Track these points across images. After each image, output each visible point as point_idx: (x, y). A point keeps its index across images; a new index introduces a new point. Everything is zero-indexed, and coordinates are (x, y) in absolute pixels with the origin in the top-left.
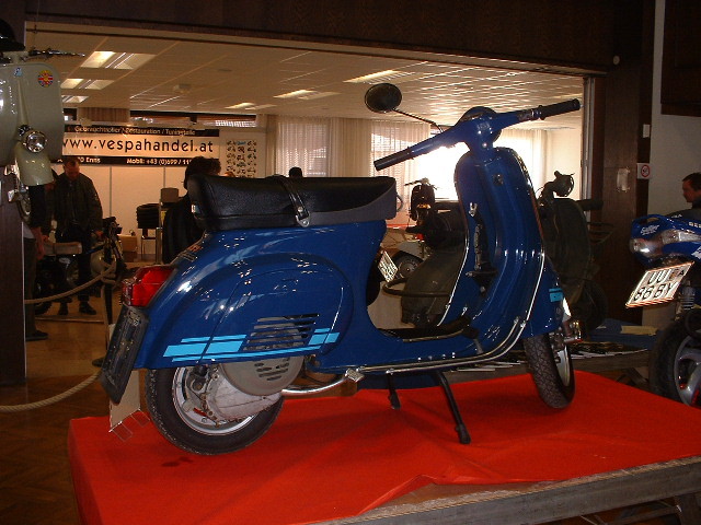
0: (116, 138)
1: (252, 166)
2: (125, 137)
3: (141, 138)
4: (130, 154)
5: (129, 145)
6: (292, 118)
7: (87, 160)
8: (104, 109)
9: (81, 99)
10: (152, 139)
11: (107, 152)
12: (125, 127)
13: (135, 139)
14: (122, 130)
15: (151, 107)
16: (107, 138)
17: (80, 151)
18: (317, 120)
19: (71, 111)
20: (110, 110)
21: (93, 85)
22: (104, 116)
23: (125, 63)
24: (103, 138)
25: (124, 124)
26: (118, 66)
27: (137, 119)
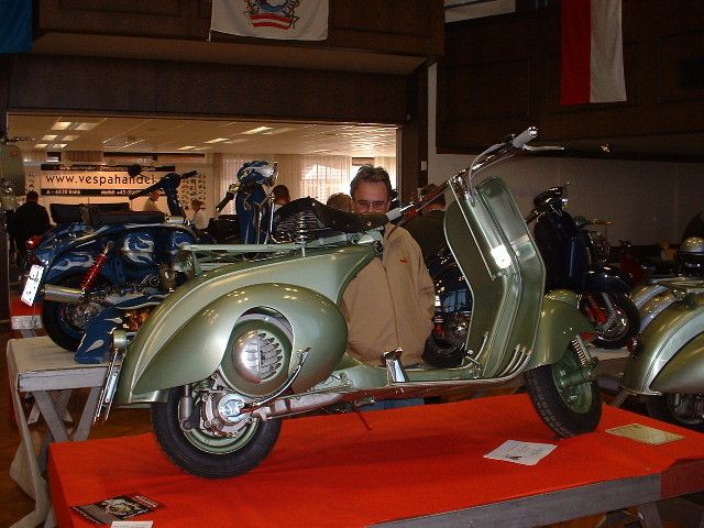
0: (92, 174)
1: (202, 195)
2: (100, 174)
4: (104, 187)
5: (103, 180)
6: (234, 156)
7: (70, 193)
8: (83, 152)
9: (63, 146)
11: (85, 186)
12: (100, 166)
13: (107, 175)
14: (97, 168)
15: (118, 150)
16: (86, 174)
17: (65, 185)
19: (57, 154)
20: (88, 152)
21: (67, 138)
22: (82, 158)
23: (82, 127)
24: (82, 174)
25: (98, 163)
26: (79, 128)
27: (108, 159)
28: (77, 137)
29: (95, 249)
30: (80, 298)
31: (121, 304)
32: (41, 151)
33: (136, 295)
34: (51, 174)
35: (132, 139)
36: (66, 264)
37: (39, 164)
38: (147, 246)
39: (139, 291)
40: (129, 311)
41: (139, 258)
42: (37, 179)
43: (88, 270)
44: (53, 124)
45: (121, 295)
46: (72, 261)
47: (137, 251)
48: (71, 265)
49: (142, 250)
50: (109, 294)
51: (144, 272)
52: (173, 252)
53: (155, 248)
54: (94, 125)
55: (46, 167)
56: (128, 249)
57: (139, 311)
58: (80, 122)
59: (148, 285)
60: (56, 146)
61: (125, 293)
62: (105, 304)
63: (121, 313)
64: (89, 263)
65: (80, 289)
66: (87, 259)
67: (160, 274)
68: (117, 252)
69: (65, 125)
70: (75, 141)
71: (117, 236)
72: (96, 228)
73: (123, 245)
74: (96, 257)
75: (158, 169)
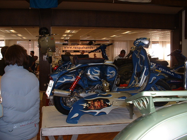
0: (77, 46)
1: (108, 52)
2: (79, 46)
3: (83, 46)
4: (80, 50)
5: (80, 48)
6: (118, 41)
7: (71, 51)
8: (74, 40)
9: (69, 38)
10: (85, 46)
11: (75, 49)
12: (79, 44)
13: (81, 46)
14: (78, 44)
15: (84, 39)
16: (75, 46)
17: (69, 49)
18: (124, 41)
19: (67, 40)
20: (76, 40)
21: (70, 36)
22: (74, 41)
23: (74, 32)
24: (74, 46)
25: (78, 43)
26: (72, 32)
27: (82, 42)
28: (72, 35)
29: (76, 73)
30: (69, 95)
31: (86, 98)
32: (63, 40)
33: (93, 93)
34: (65, 46)
35: (88, 35)
36: (64, 80)
37: (62, 43)
38: (97, 73)
39: (94, 91)
40: (90, 101)
41: (94, 77)
42: (61, 48)
43: (73, 82)
44: (65, 31)
45: (86, 93)
46: (66, 78)
47: (93, 75)
48: (65, 80)
49: (95, 74)
50: (81, 92)
51: (96, 83)
52: (108, 75)
53: (100, 73)
54: (77, 31)
55: (64, 44)
56: (89, 74)
57: (94, 101)
58: (73, 30)
59: (97, 89)
60: (67, 38)
61: (88, 93)
62: (80, 97)
63: (86, 102)
64: (73, 79)
65: (69, 91)
66: (72, 78)
67: (102, 84)
68: (85, 75)
69: (69, 31)
70: (72, 36)
71: (85, 68)
72: (76, 65)
73: (87, 72)
74: (76, 77)
75: (96, 45)
